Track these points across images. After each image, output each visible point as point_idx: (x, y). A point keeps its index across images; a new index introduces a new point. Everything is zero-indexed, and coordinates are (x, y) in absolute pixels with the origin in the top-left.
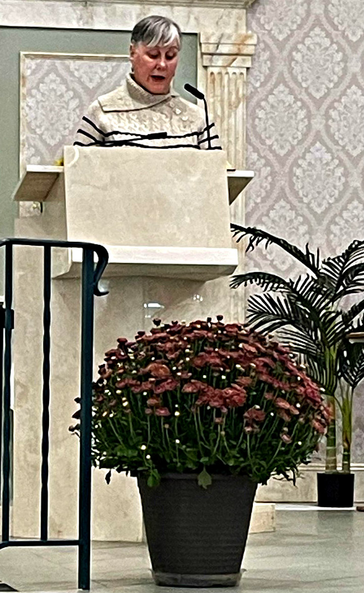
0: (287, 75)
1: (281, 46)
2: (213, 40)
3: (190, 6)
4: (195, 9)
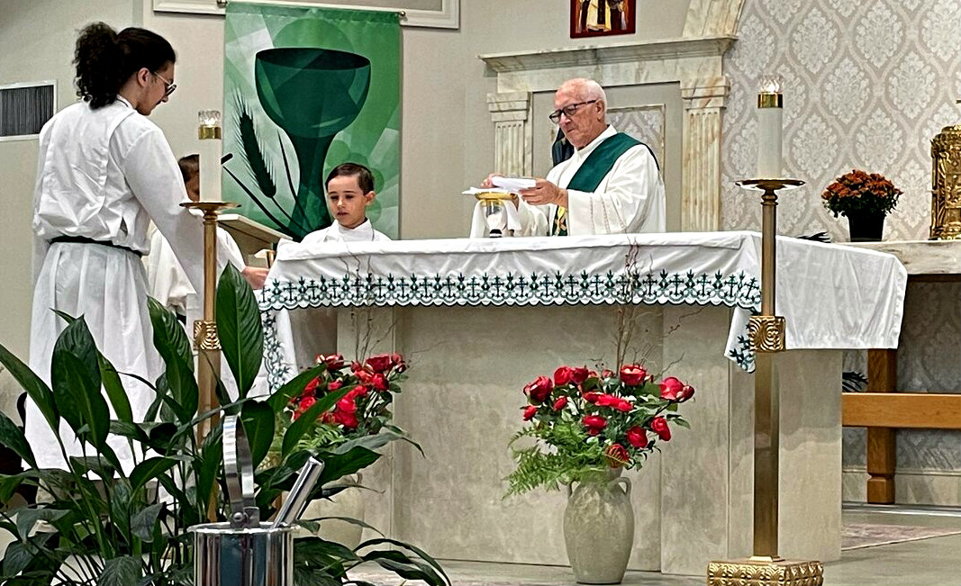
2: (690, 86)
3: (677, 57)
4: (681, 60)
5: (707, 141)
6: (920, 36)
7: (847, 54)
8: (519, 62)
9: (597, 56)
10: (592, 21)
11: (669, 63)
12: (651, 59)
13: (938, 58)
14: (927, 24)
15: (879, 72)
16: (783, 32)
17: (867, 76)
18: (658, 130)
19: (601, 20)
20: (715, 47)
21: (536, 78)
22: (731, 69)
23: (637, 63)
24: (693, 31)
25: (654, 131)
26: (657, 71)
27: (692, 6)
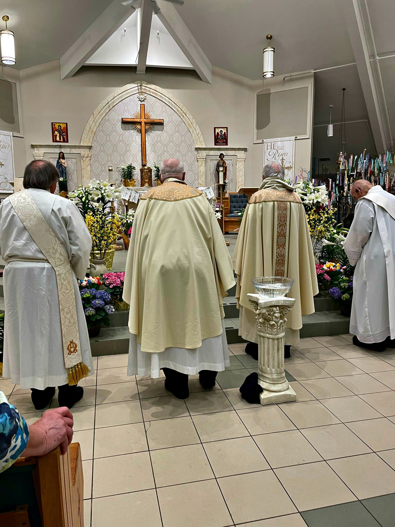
0: (97, 161)
1: (96, 155)
2: (83, 154)
3: (79, 148)
4: (80, 149)
5: (87, 166)
6: (129, 149)
7: (115, 151)
8: (41, 146)
9: (60, 147)
10: (58, 139)
11: (77, 149)
12: (73, 148)
13: (133, 154)
14: (130, 147)
15: (122, 155)
16: (102, 145)
17: (119, 155)
18: (75, 163)
19: (60, 139)
20: (88, 147)
21: (45, 150)
22: (91, 152)
23: (70, 149)
24: (83, 143)
25: (74, 163)
26: (74, 151)
27: (82, 139)
